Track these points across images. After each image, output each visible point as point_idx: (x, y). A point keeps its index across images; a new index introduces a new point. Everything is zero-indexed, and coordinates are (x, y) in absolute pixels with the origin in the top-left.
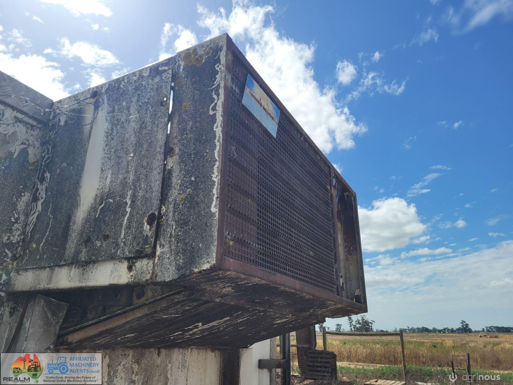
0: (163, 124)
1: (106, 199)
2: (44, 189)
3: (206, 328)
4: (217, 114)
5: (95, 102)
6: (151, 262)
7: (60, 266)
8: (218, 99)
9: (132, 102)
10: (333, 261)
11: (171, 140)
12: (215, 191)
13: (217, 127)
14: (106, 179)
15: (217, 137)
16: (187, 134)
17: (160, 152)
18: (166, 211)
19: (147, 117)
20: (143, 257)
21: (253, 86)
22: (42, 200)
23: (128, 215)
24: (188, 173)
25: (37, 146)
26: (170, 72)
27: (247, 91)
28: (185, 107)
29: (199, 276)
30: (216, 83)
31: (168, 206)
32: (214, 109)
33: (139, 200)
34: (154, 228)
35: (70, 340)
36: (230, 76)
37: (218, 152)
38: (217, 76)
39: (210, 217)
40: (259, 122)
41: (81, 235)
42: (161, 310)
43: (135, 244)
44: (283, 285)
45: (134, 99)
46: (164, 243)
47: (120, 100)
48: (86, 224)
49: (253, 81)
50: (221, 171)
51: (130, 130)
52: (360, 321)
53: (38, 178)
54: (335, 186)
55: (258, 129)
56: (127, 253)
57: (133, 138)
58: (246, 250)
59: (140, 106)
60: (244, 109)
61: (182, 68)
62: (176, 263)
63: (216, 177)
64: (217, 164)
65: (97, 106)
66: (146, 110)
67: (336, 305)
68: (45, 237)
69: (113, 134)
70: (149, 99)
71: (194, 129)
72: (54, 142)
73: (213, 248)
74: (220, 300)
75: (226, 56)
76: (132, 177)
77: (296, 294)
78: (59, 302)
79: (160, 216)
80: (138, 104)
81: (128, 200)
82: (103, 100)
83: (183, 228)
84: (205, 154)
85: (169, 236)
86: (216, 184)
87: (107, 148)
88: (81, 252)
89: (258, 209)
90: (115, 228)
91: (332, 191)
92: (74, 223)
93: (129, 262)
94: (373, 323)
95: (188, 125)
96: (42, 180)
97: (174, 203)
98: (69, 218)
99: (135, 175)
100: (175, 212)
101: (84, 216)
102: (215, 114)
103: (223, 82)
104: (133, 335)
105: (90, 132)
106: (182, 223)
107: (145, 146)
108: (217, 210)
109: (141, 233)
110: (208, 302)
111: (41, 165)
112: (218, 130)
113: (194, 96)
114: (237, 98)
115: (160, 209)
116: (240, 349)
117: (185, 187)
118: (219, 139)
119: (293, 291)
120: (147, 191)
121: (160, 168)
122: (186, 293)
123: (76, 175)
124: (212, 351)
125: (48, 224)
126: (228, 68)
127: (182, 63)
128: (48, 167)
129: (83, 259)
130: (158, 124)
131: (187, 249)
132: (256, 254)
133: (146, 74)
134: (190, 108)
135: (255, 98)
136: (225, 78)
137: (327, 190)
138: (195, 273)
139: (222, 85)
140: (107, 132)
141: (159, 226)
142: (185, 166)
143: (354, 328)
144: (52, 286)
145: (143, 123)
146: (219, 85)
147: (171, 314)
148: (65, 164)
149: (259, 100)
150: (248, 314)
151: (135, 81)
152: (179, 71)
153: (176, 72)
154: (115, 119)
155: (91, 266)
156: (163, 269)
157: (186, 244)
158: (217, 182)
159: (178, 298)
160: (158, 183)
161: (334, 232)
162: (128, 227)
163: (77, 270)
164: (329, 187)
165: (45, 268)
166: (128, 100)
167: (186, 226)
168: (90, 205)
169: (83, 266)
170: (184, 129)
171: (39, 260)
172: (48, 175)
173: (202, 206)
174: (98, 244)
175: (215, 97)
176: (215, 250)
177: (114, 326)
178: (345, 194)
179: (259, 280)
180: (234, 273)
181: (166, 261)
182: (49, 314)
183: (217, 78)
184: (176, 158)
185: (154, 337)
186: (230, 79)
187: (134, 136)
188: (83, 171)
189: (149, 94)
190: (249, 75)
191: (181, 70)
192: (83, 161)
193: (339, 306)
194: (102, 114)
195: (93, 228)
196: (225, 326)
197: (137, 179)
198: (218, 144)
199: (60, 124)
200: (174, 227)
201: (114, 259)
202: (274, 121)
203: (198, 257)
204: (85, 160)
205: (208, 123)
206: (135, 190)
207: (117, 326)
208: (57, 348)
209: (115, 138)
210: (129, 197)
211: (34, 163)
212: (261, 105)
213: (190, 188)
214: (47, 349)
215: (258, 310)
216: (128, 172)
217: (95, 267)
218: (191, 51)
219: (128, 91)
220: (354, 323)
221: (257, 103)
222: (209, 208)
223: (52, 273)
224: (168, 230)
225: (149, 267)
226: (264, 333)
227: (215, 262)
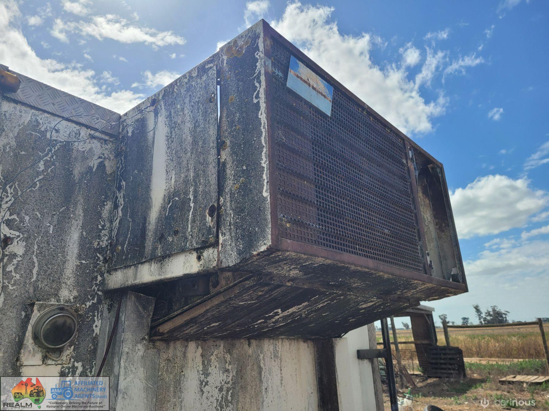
0: (213, 119)
1: (173, 198)
2: (122, 197)
3: (286, 314)
4: (260, 101)
5: (155, 110)
6: (216, 250)
7: (142, 263)
8: (260, 86)
9: (185, 103)
10: (417, 238)
11: (222, 134)
12: (264, 177)
13: (261, 114)
14: (171, 179)
15: (262, 124)
16: (235, 126)
17: (214, 146)
18: (224, 201)
19: (199, 116)
20: (209, 247)
21: (298, 67)
22: (122, 207)
23: (192, 210)
24: (239, 163)
25: (112, 158)
26: (215, 68)
27: (291, 73)
28: (232, 99)
29: (259, 259)
30: (257, 71)
31: (225, 196)
32: (257, 97)
33: (200, 195)
34: (215, 219)
35: (161, 331)
36: (270, 62)
37: (265, 138)
38: (257, 64)
39: (263, 202)
40: (309, 102)
41: (155, 233)
42: (236, 297)
43: (200, 236)
44: (352, 264)
45: (187, 101)
46: (224, 231)
47: (174, 104)
48: (159, 223)
49: (298, 62)
50: (269, 156)
51: (186, 130)
52: (491, 313)
53: (116, 187)
54: (412, 159)
55: (309, 110)
56: (195, 245)
57: (189, 138)
58: (306, 231)
59: (192, 106)
60: (290, 92)
61: (225, 62)
62: (237, 248)
63: (264, 163)
64: (265, 150)
65: (156, 113)
66: (198, 109)
67: (424, 284)
68: (127, 239)
69: (173, 137)
70: (199, 98)
71: (242, 119)
72: (125, 152)
73: (268, 231)
74: (291, 284)
75: (264, 42)
76: (192, 174)
77: (372, 274)
78: (147, 297)
79: (219, 207)
80: (191, 104)
81: (191, 196)
82: (161, 106)
83: (240, 215)
84: (253, 142)
85: (228, 224)
86: (265, 169)
87: (169, 151)
88: (157, 248)
89: (316, 191)
90: (182, 223)
91: (409, 165)
92: (149, 224)
93: (197, 252)
94: (507, 313)
95: (236, 116)
96: (119, 188)
97: (230, 193)
98: (145, 219)
99: (194, 172)
100: (231, 201)
101: (156, 216)
102: (258, 102)
103: (263, 69)
104: (217, 324)
105: (154, 138)
106: (239, 211)
107: (200, 143)
108: (269, 194)
109: (205, 224)
110: (278, 286)
111: (117, 174)
112: (263, 117)
113: (238, 88)
114: (282, 82)
115: (218, 200)
116: (333, 339)
117: (238, 177)
118: (264, 125)
119: (367, 270)
120: (206, 186)
121: (215, 162)
122: (255, 278)
123: (147, 180)
124: (304, 342)
125: (129, 227)
126: (267, 54)
127: (225, 57)
128: (123, 176)
129: (160, 255)
130: (209, 120)
131: (245, 234)
132: (318, 235)
133: (194, 74)
134: (236, 100)
135: (301, 79)
136: (265, 64)
137: (402, 164)
138: (254, 256)
139: (263, 72)
140: (167, 136)
141: (219, 216)
142: (237, 156)
143: (484, 321)
144: (138, 281)
145: (197, 122)
146: (260, 73)
147: (246, 301)
148: (136, 172)
149: (306, 80)
150: (326, 298)
151: (186, 83)
152: (223, 65)
153: (220, 67)
154: (173, 122)
155: (167, 260)
156: (226, 255)
157: (244, 230)
158: (265, 167)
159: (248, 283)
160: (214, 176)
161: (415, 208)
162: (194, 221)
163: (156, 265)
164: (404, 161)
165: (131, 266)
166: (182, 102)
167: (242, 213)
168: (160, 206)
169: (161, 261)
170: (232, 121)
171: (125, 259)
172: (124, 183)
173: (255, 192)
174: (170, 239)
175: (257, 85)
176: (270, 232)
177: (197, 315)
178: (429, 166)
179: (323, 259)
180: (293, 254)
181: (229, 247)
182: (140, 309)
183: (257, 66)
184: (228, 150)
185: (238, 326)
186: (270, 64)
187: (190, 135)
188: (151, 175)
189: (199, 93)
190: (292, 56)
191: (225, 64)
192: (150, 166)
193: (429, 285)
194: (162, 119)
195: (164, 226)
196: (307, 313)
197: (197, 176)
198: (263, 130)
199: (128, 135)
200: (232, 216)
201: (185, 251)
202: (326, 100)
203: (255, 240)
204: (152, 165)
205: (253, 112)
206: (196, 186)
207: (199, 315)
208: (152, 338)
209: (174, 140)
210: (191, 193)
211: (111, 174)
212: (309, 85)
213: (243, 177)
214: (142, 339)
215: (335, 293)
216: (188, 170)
217: (170, 260)
218: (232, 44)
219: (181, 94)
220: (483, 315)
221: (305, 84)
222: (261, 193)
223: (137, 270)
224: (228, 219)
225: (214, 255)
226: (354, 320)
227: (270, 243)
